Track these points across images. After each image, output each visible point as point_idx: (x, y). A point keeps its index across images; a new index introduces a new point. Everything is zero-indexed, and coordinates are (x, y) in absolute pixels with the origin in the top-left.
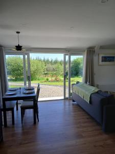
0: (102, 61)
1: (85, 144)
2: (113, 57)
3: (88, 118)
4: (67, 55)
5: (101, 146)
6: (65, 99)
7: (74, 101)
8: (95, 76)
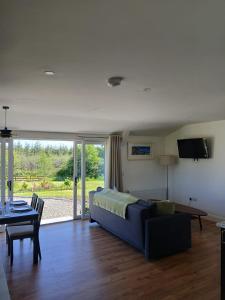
0: (133, 153)
1: (124, 278)
2: (149, 148)
3: (120, 245)
4: (80, 143)
5: (148, 278)
6: (76, 219)
7: (92, 221)
8: (123, 178)
